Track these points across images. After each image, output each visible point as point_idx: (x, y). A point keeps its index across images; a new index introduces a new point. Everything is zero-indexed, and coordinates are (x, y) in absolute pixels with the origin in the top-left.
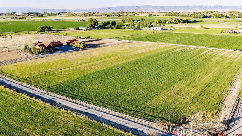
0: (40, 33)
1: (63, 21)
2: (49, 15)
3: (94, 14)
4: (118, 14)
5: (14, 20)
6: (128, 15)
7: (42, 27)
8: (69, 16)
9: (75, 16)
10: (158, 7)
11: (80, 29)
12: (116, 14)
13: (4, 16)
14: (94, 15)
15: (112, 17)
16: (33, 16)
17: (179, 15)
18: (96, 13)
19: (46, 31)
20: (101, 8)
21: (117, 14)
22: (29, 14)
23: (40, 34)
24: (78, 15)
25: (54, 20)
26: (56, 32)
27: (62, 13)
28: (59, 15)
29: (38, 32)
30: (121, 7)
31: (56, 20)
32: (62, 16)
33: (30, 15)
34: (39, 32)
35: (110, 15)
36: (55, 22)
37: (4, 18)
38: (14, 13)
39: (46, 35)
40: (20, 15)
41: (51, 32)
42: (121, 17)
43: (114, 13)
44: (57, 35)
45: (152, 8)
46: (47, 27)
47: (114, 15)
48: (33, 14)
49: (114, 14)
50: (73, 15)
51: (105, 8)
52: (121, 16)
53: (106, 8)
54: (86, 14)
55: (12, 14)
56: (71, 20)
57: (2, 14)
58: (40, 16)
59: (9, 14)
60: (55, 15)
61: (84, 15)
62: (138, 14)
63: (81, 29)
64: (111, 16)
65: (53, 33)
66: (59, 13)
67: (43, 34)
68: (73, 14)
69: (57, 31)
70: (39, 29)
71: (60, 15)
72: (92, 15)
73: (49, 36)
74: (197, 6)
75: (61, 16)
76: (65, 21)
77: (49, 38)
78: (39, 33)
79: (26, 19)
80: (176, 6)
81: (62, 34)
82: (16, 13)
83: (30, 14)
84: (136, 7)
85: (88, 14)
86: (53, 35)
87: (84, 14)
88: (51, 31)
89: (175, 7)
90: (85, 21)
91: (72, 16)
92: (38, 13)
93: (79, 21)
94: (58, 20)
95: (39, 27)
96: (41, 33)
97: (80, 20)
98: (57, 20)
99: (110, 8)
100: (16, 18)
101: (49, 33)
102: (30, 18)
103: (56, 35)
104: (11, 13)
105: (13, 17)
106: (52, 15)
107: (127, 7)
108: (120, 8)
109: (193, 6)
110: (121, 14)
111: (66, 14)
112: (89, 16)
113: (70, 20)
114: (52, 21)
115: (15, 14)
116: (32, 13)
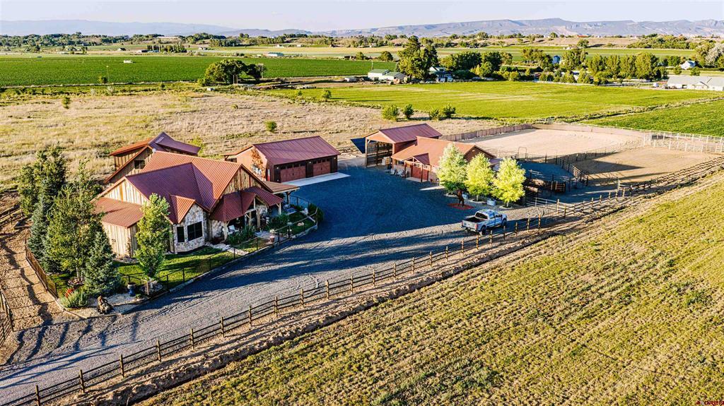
0: (214, 88)
1: (298, 58)
2: (253, 43)
3: (393, 41)
4: (471, 40)
5: (152, 54)
6: (505, 45)
7: (223, 65)
8: (314, 46)
9: (332, 46)
10: (584, 23)
11: (371, 80)
12: (464, 41)
13: (126, 45)
14: (391, 42)
15: (450, 48)
16: (207, 46)
17: (688, 44)
18: (396, 37)
19: (239, 82)
20: (406, 26)
21: (468, 41)
22: (197, 40)
23: (212, 93)
24: (340, 42)
25: (268, 55)
26: (279, 87)
27: (291, 36)
28: (284, 42)
29: (204, 85)
30: (468, 23)
31: (276, 55)
32: (293, 46)
33: (199, 42)
34: (208, 83)
35: (445, 44)
36: (273, 59)
37: (123, 49)
38: (156, 36)
39: (238, 99)
40: (171, 40)
41: (257, 86)
42: (481, 48)
43: (455, 37)
44: (287, 101)
45: (564, 27)
46: (245, 68)
47: (456, 44)
48: (207, 38)
49: (455, 41)
50: (326, 42)
51: (417, 26)
52: (482, 46)
53: (420, 26)
54: (366, 41)
55: (150, 38)
56: (323, 57)
57: (123, 38)
58: (229, 46)
59: (140, 38)
60: (272, 42)
61: (361, 42)
62: (537, 40)
63: (376, 80)
64: (447, 46)
65: (268, 88)
66: (283, 35)
67: (224, 94)
68: (327, 39)
69: (283, 82)
70: (212, 73)
71: (288, 42)
72: (386, 44)
73: (250, 103)
74: (716, 22)
75: (290, 46)
76: (301, 58)
77: (246, 113)
78: (209, 89)
79: (186, 51)
80: (643, 22)
81: (308, 95)
82: (160, 36)
83: (199, 39)
84: (513, 24)
85: (373, 40)
86: (266, 97)
87: (360, 40)
88: (258, 82)
89: (641, 24)
90: (367, 59)
91: (321, 47)
92: (223, 37)
93: (348, 57)
94: (283, 55)
95: (213, 65)
96: (216, 90)
97: (352, 57)
98: (279, 54)
99: (433, 26)
100: (156, 48)
101: (249, 90)
102: (199, 49)
103: (281, 97)
104: (147, 37)
105: (150, 48)
106: (263, 43)
107: (485, 23)
108: (463, 25)
109: (703, 21)
110: (480, 39)
111: (305, 39)
112: (377, 46)
113: (318, 57)
114: (263, 58)
115: (156, 40)
116: (204, 36)
